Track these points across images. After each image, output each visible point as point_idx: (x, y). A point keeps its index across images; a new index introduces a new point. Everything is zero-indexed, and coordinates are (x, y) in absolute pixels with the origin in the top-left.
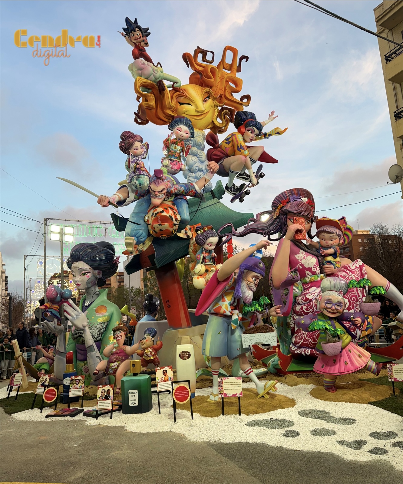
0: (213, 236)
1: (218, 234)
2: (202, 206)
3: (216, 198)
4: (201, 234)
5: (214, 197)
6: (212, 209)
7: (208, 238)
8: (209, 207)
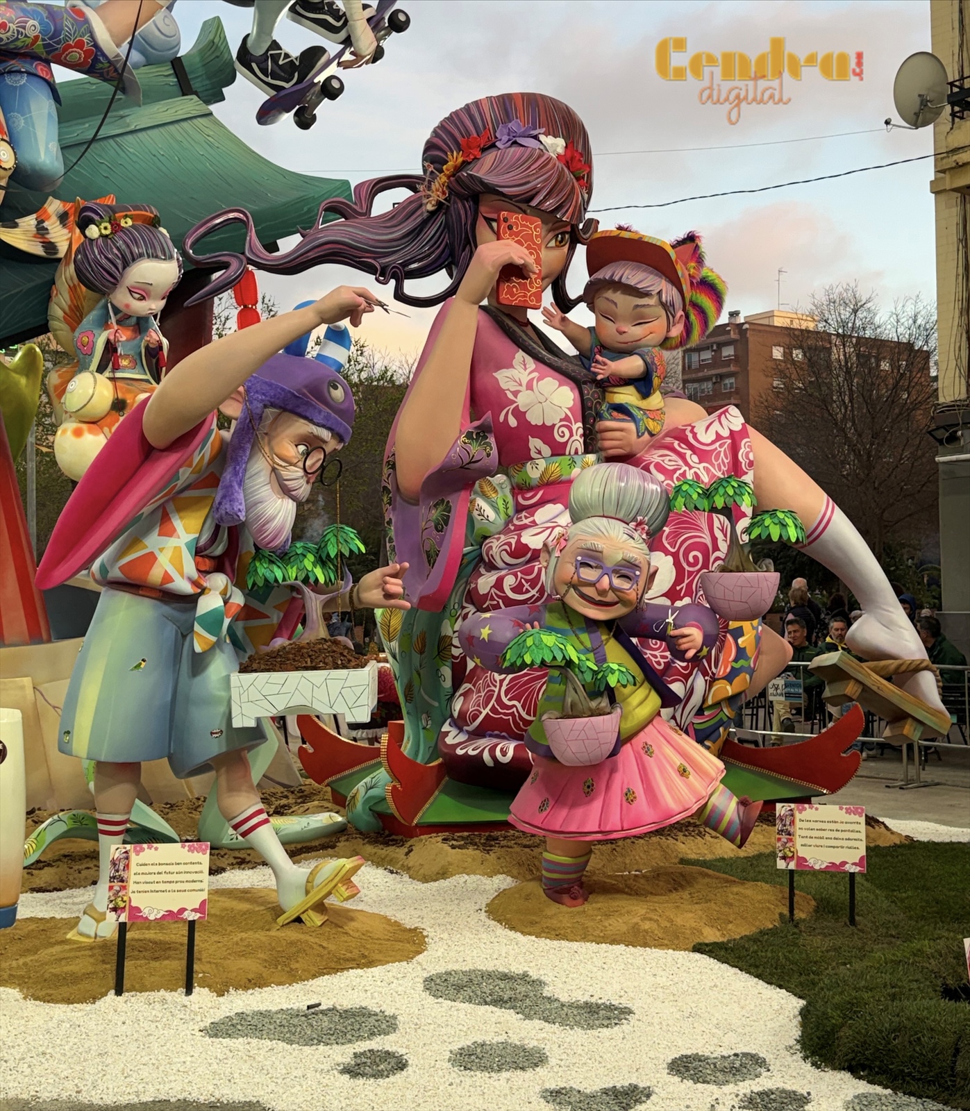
0: (157, 257)
1: (184, 253)
2: (128, 120)
3: (196, 93)
4: (100, 241)
5: (185, 88)
6: (171, 141)
7: (134, 260)
8: (161, 129)
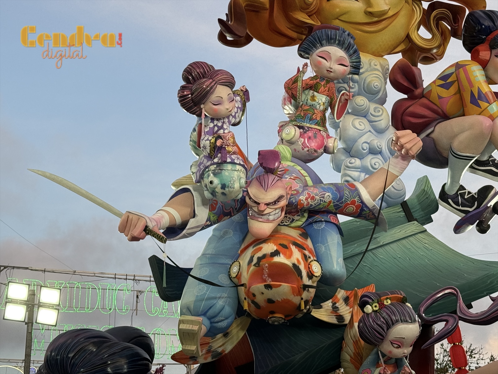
3: (416, 220)
6: (404, 249)
7: (393, 324)
8: (398, 243)
